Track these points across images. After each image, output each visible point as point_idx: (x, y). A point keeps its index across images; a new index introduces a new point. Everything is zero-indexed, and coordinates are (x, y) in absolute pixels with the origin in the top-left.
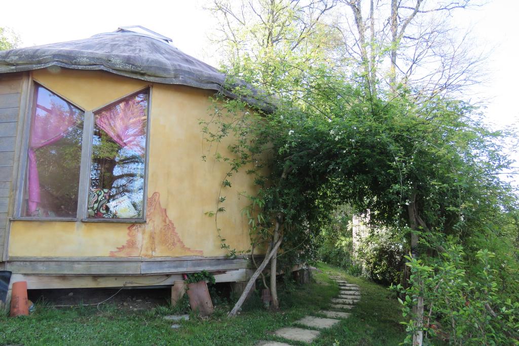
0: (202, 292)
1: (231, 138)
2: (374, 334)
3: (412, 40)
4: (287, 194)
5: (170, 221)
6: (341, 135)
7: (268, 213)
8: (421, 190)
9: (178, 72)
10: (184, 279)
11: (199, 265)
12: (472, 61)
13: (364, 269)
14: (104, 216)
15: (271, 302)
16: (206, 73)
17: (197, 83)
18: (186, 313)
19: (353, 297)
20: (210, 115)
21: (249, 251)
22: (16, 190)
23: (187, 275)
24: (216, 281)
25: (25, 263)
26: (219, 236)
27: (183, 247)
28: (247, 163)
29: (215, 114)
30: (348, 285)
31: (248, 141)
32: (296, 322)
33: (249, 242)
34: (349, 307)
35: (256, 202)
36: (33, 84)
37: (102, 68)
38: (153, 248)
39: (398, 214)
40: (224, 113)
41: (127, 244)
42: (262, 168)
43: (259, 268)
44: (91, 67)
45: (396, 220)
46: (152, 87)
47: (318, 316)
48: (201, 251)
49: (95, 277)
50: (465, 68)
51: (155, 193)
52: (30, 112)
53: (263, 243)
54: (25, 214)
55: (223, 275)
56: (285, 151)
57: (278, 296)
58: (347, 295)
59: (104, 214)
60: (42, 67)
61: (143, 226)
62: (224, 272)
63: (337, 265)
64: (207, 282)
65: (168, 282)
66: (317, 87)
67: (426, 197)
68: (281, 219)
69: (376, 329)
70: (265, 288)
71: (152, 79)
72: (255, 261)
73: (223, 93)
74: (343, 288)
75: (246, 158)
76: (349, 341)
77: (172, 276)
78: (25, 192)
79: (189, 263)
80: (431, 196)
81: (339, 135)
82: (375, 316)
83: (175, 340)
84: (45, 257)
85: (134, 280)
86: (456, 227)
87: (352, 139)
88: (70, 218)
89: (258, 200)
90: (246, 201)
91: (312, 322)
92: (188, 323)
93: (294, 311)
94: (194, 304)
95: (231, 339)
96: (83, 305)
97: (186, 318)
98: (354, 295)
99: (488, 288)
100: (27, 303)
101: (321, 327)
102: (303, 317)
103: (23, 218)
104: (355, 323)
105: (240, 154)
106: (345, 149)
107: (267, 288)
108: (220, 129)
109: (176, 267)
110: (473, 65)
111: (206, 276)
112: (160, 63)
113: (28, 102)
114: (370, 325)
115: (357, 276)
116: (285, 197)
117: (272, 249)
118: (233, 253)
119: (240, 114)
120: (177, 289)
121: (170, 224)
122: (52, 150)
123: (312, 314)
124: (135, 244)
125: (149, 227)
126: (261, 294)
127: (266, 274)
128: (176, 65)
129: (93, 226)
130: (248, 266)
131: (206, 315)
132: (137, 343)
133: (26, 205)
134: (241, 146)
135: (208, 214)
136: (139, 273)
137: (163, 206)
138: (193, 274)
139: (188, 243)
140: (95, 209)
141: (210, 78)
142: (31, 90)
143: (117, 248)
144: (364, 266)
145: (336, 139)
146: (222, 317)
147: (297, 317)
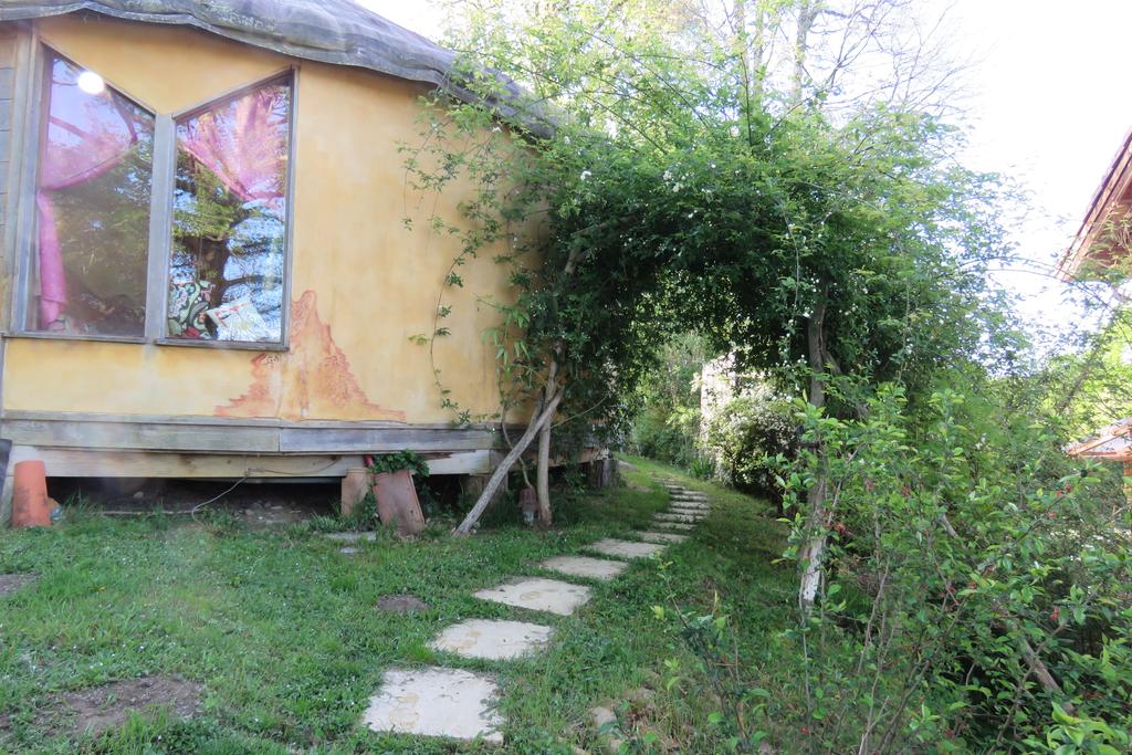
0: (401, 492)
1: (463, 187)
2: (730, 570)
3: (839, 17)
4: (575, 304)
5: (339, 351)
6: (685, 181)
7: (536, 340)
8: (835, 298)
9: (353, 40)
10: (366, 464)
11: (397, 439)
12: (953, 67)
13: (719, 466)
14: (202, 335)
15: (537, 513)
16: (412, 47)
17: (395, 66)
18: (370, 530)
19: (696, 512)
20: (422, 134)
21: (497, 416)
22: (13, 275)
23: (373, 457)
24: (431, 472)
25: (39, 424)
26: (437, 383)
27: (365, 402)
28: (497, 242)
29: (431, 132)
30: (686, 492)
31: (499, 194)
32: (584, 547)
33: (497, 398)
34: (687, 527)
35: (513, 317)
36: (41, 49)
37: (190, 20)
38: (304, 401)
39: (788, 335)
40: (451, 131)
41: (250, 391)
42: (526, 254)
43: (516, 449)
44: (167, 17)
45: (784, 347)
46: (299, 68)
47: (627, 539)
48: (402, 413)
49: (187, 456)
50: (938, 82)
51: (307, 292)
52: (38, 112)
53: (524, 401)
54: (34, 326)
55: (446, 460)
56: (572, 210)
57: (551, 503)
58: (684, 508)
59: (201, 332)
60: (60, 13)
61: (283, 357)
62: (446, 454)
63: (669, 460)
64: (413, 472)
65: (333, 471)
66: (641, 86)
67: (844, 311)
68: (561, 354)
69: (735, 563)
70: (527, 487)
71: (298, 52)
72: (507, 436)
73: (447, 90)
74: (677, 497)
75: (493, 229)
76: (682, 579)
77: (343, 459)
78: (33, 281)
79: (378, 435)
80: (854, 309)
81: (680, 180)
82: (734, 543)
83: (347, 572)
84: (81, 414)
85: (265, 464)
86: (896, 358)
87: (706, 186)
88: (130, 338)
89: (515, 314)
90: (491, 316)
91: (614, 548)
92: (374, 545)
93: (581, 530)
94: (386, 512)
95: (456, 572)
96: (164, 512)
97: (371, 537)
98: (697, 508)
99: (946, 458)
100: (45, 503)
101: (631, 555)
102: (598, 540)
103: (32, 334)
104: (696, 550)
105: (481, 222)
106: (690, 211)
107: (531, 486)
108: (441, 165)
109: (351, 441)
110: (955, 75)
111: (410, 462)
112: (315, 18)
113: (31, 88)
114: (724, 555)
115: (706, 479)
116: (569, 309)
117: (541, 412)
118: (466, 416)
119: (483, 137)
120: (352, 484)
121: (338, 357)
122: (94, 219)
123: (614, 536)
124: (268, 393)
125: (295, 360)
126: (517, 498)
127: (528, 463)
128: (348, 25)
129: (179, 355)
130: (494, 444)
131: (409, 533)
132: (271, 576)
133: (35, 308)
134: (485, 203)
135: (415, 341)
136: (276, 450)
137: (324, 320)
138: (385, 457)
139: (374, 396)
140: (182, 320)
141: (422, 57)
142: (36, 61)
143: (231, 400)
144: (720, 459)
145: (676, 189)
146: (442, 538)
147: (587, 540)
